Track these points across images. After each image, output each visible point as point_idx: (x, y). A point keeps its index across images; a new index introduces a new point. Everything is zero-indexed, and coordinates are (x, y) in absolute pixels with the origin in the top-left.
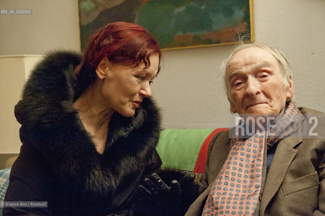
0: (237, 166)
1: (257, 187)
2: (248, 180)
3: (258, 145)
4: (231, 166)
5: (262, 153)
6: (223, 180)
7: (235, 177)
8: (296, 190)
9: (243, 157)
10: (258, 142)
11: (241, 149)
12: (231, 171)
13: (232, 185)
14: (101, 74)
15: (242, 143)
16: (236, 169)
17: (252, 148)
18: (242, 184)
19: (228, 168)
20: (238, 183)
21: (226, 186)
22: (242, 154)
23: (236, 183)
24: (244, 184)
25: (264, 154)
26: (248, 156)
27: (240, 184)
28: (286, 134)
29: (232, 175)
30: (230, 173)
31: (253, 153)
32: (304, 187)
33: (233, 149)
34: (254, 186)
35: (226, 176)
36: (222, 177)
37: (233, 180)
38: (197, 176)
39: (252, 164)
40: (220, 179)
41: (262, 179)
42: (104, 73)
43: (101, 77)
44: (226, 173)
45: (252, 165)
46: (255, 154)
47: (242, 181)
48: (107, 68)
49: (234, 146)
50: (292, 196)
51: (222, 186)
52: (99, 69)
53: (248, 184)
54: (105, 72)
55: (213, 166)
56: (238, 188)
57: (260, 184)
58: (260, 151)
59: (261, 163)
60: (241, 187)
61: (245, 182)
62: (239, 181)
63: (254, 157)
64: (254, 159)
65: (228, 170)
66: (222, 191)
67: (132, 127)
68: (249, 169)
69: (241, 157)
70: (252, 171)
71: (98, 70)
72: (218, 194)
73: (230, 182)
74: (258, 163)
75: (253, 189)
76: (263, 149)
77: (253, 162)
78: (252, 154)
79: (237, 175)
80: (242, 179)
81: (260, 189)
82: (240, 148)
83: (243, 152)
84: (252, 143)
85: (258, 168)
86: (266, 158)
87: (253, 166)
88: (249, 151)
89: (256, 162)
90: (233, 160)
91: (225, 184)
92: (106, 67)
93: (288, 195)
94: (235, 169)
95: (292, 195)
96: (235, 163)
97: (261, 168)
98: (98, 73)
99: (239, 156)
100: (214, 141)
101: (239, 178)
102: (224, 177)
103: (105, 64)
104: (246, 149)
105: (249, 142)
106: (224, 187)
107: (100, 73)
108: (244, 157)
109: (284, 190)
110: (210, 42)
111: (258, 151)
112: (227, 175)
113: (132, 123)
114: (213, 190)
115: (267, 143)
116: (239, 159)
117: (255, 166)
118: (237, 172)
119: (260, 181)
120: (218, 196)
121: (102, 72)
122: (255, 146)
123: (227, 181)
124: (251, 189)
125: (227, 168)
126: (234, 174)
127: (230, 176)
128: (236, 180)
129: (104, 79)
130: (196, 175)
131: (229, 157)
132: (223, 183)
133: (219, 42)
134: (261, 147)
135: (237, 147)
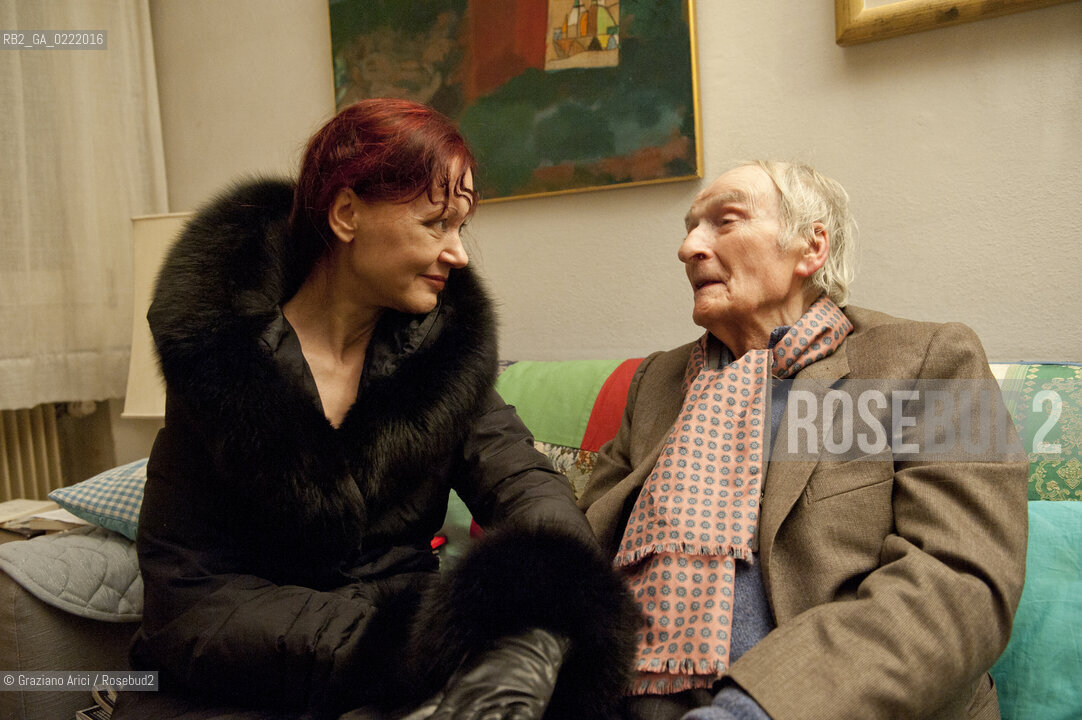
0: (707, 425)
1: (753, 472)
2: (732, 455)
3: (751, 377)
4: (693, 423)
5: (762, 395)
6: (675, 457)
7: (701, 449)
8: (843, 490)
9: (720, 404)
10: (753, 371)
11: (715, 386)
12: (693, 435)
13: (697, 467)
14: (344, 230)
15: (716, 374)
16: (703, 431)
17: (738, 385)
18: (717, 465)
19: (686, 428)
20: (710, 463)
21: (681, 469)
22: (718, 398)
23: (704, 462)
24: (723, 465)
25: (767, 398)
26: (731, 402)
27: (713, 464)
28: (813, 354)
29: (694, 444)
30: (691, 440)
31: (741, 395)
32: (861, 483)
33: (695, 389)
34: (746, 470)
35: (682, 448)
36: (672, 449)
37: (697, 454)
38: (590, 458)
39: (739, 419)
40: (668, 454)
41: (763, 454)
42: (350, 228)
43: (345, 237)
44: (682, 440)
45: (739, 423)
46: (745, 399)
47: (719, 459)
48: (356, 215)
49: (696, 381)
50: (833, 503)
51: (674, 470)
52: (337, 218)
53: (732, 464)
54: (352, 226)
55: (644, 424)
56: (710, 475)
57: (759, 465)
58: (757, 392)
59: (761, 417)
60: (717, 470)
61: (725, 459)
62: (711, 458)
63: (746, 404)
64: (743, 409)
65: (685, 433)
66: (672, 482)
67: (408, 351)
68: (734, 431)
69: (716, 403)
70: (741, 435)
71: (336, 223)
72: (665, 488)
73: (690, 460)
74: (753, 417)
75: (745, 477)
76: (764, 387)
77: (743, 415)
78: (738, 397)
79: (706, 443)
80: (718, 452)
81: (760, 476)
82: (712, 384)
83: (719, 392)
84: (741, 374)
85: (755, 428)
86: (770, 406)
87: (742, 424)
88: (733, 390)
89: (750, 416)
90: (696, 412)
91: (678, 465)
92: (353, 213)
93: (825, 501)
94: (700, 430)
95: (833, 501)
96: (702, 418)
97: (760, 428)
98: (335, 228)
99: (710, 401)
100: (644, 371)
101: (712, 451)
102: (676, 449)
103: (349, 205)
104: (726, 387)
105: (734, 371)
106: (677, 472)
107: (341, 228)
108: (722, 404)
109: (815, 487)
110: (611, 180)
111: (752, 392)
112: (684, 445)
113: (408, 341)
114: (652, 480)
115: (771, 375)
116: (710, 407)
117: (747, 424)
118: (706, 437)
119: (761, 457)
120: (664, 494)
121: (345, 225)
122: (746, 382)
123: (684, 458)
124: (741, 476)
125: (684, 429)
126: (699, 442)
127: (691, 447)
128: (704, 455)
129: (353, 241)
130: (588, 456)
131: (685, 407)
132: (675, 464)
133: (629, 179)
134: (759, 382)
135: (704, 383)
